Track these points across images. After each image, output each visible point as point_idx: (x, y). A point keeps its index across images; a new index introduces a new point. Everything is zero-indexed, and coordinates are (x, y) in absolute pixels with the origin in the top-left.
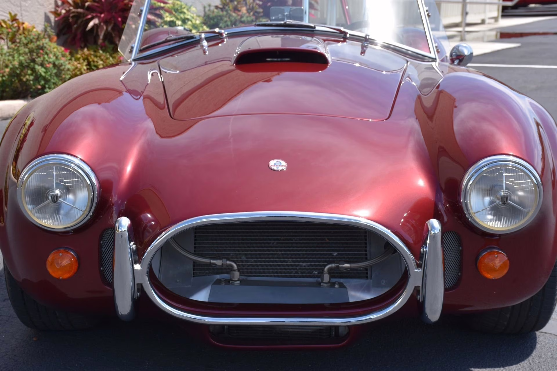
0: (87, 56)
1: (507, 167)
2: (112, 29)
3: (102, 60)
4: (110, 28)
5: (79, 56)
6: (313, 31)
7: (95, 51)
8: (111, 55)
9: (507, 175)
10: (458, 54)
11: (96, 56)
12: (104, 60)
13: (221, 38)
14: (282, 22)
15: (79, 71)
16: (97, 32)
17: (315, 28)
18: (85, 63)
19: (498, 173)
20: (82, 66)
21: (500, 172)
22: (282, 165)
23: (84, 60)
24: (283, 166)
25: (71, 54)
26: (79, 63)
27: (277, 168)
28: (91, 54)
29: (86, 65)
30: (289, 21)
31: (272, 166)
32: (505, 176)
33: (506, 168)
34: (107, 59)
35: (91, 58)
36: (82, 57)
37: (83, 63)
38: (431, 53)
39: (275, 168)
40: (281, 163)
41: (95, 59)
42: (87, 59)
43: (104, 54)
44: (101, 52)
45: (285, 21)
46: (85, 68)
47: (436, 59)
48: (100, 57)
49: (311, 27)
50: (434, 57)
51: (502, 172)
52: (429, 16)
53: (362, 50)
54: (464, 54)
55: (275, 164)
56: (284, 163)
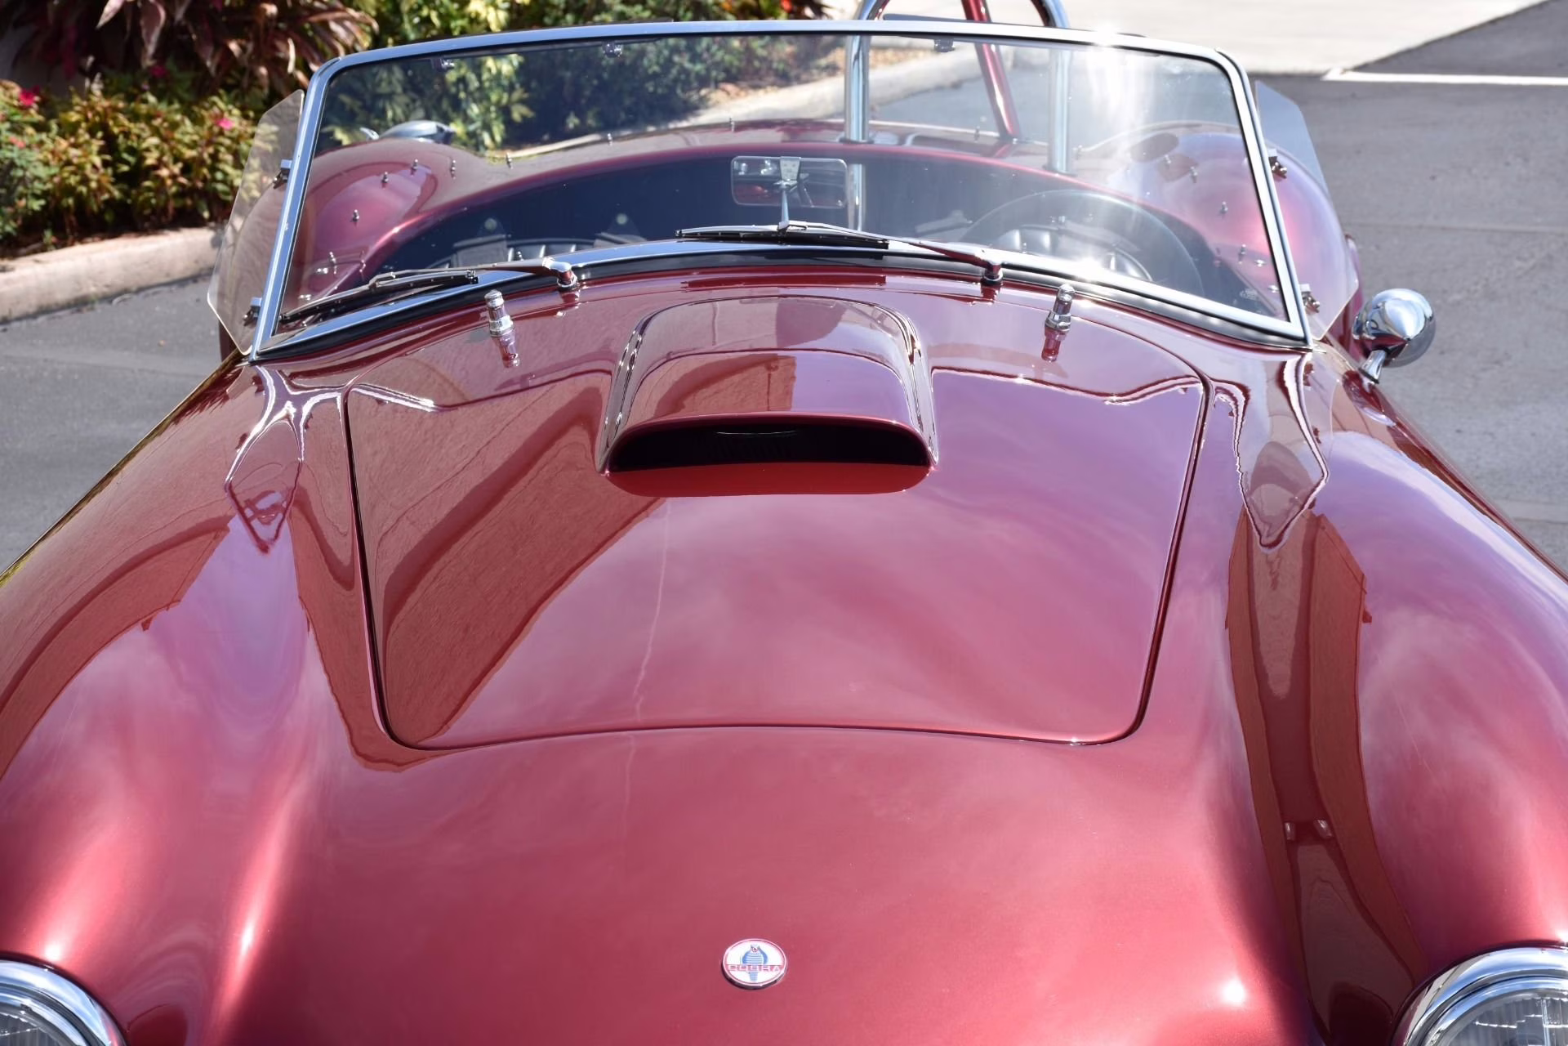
0: (105, 115)
1: (1558, 999)
2: (187, 14)
3: (156, 132)
4: (179, 15)
5: (74, 117)
6: (879, 256)
7: (130, 98)
8: (187, 112)
9: (1556, 1029)
10: (1383, 328)
11: (135, 117)
12: (162, 131)
13: (562, 290)
14: (773, 228)
15: (74, 173)
16: (137, 30)
17: (886, 246)
18: (96, 144)
19: (1523, 1021)
20: (86, 155)
21: (1533, 1016)
22: (769, 963)
23: (92, 133)
24: (772, 967)
25: (47, 108)
26: (75, 146)
27: (753, 976)
28: (115, 109)
29: (101, 152)
30: (795, 226)
31: (733, 967)
32: (1551, 1030)
33: (1552, 1000)
34: (175, 126)
35: (117, 124)
36: (87, 120)
37: (87, 143)
38: (1288, 320)
39: (742, 977)
40: (765, 957)
41: (135, 128)
42: (104, 127)
43: (163, 107)
44: (152, 99)
45: (782, 225)
46: (97, 161)
47: (1305, 340)
48: (149, 118)
49: (872, 243)
50: (1301, 334)
51: (1541, 1018)
52: (1279, 174)
53: (1047, 342)
54: (1404, 334)
55: (744, 959)
56: (775, 956)
